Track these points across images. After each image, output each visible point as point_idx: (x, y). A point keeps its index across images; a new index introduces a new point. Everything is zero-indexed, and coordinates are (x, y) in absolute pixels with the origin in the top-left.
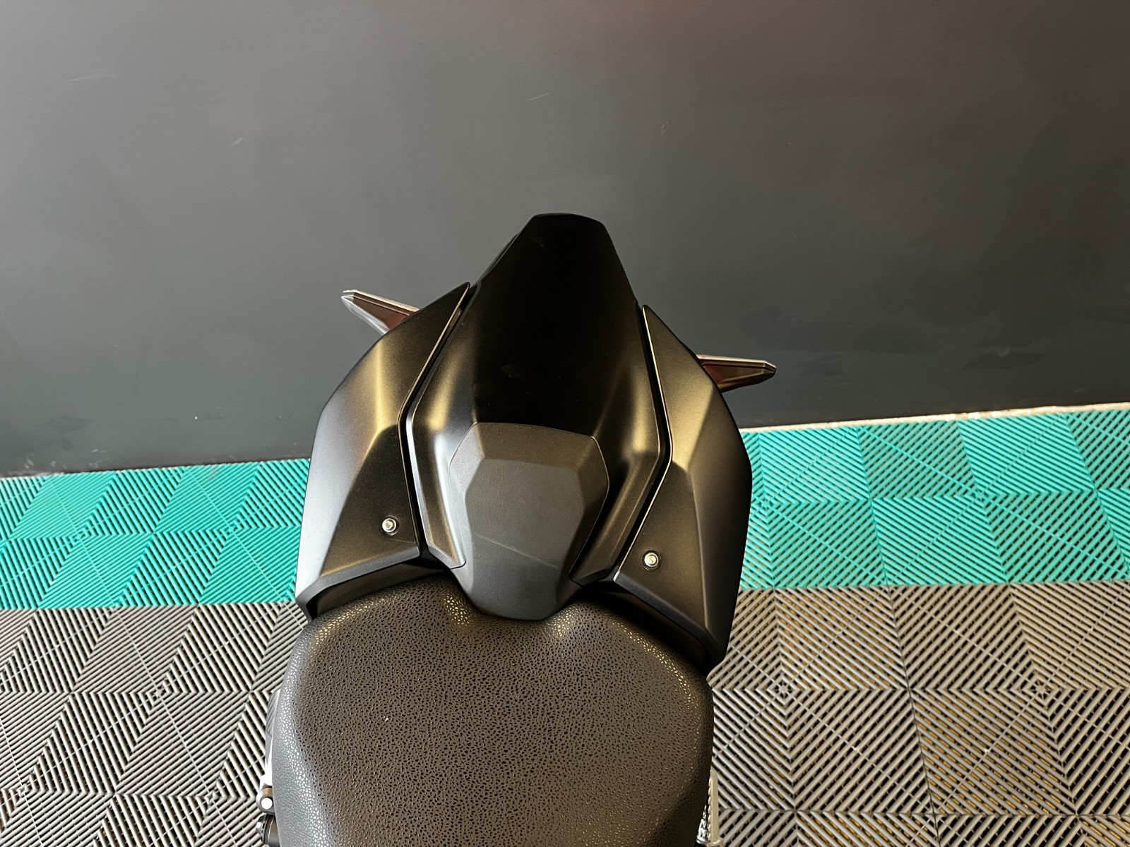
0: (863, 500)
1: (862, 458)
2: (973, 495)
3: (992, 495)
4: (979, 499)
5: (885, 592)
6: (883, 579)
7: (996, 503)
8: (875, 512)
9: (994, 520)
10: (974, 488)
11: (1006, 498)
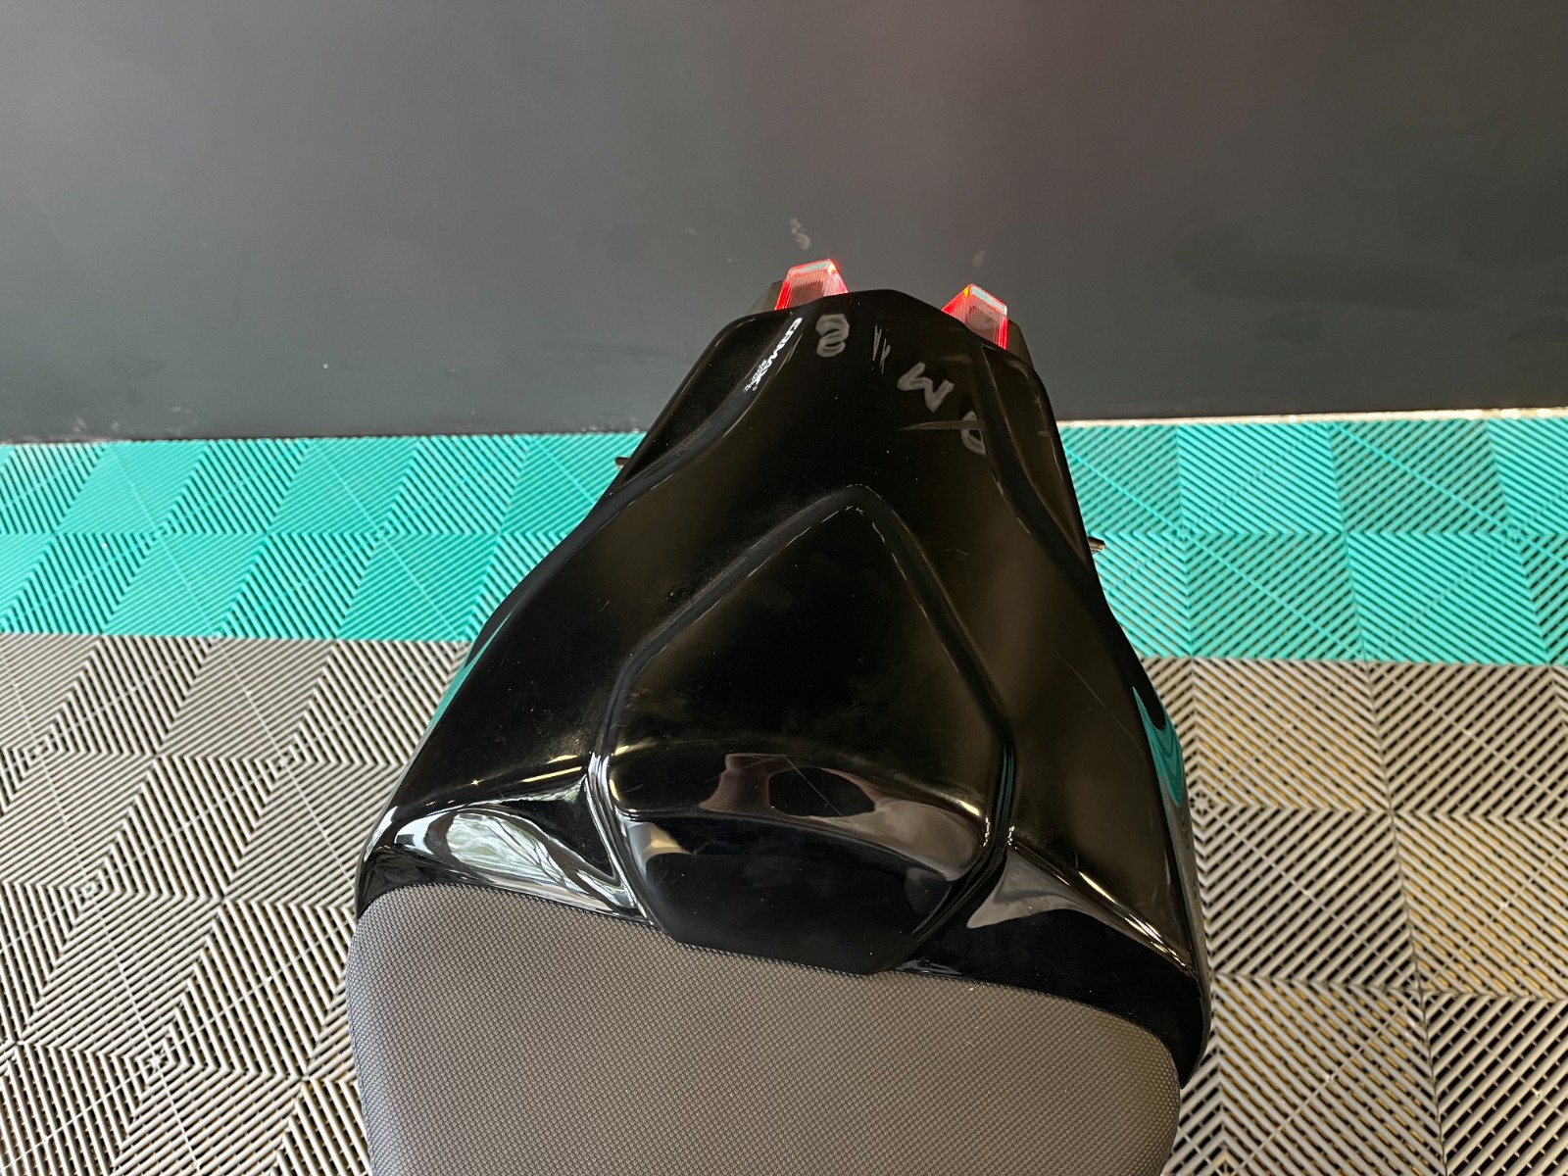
0: (1332, 533)
1: (1334, 470)
2: (1504, 533)
3: (1533, 534)
4: (1513, 540)
5: (1362, 670)
6: (1359, 652)
7: (1538, 546)
8: (1351, 552)
9: (1533, 572)
10: (1506, 522)
11: (1553, 539)
